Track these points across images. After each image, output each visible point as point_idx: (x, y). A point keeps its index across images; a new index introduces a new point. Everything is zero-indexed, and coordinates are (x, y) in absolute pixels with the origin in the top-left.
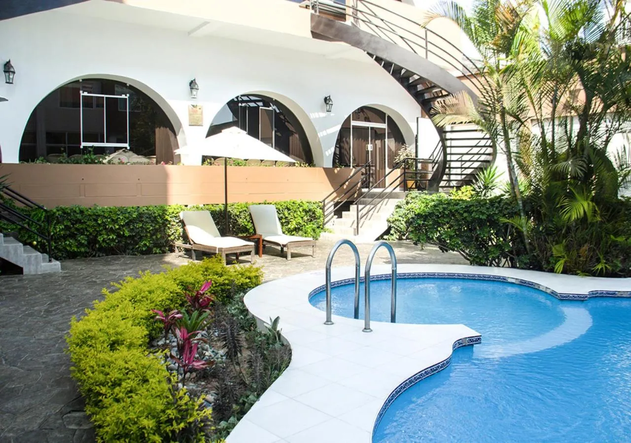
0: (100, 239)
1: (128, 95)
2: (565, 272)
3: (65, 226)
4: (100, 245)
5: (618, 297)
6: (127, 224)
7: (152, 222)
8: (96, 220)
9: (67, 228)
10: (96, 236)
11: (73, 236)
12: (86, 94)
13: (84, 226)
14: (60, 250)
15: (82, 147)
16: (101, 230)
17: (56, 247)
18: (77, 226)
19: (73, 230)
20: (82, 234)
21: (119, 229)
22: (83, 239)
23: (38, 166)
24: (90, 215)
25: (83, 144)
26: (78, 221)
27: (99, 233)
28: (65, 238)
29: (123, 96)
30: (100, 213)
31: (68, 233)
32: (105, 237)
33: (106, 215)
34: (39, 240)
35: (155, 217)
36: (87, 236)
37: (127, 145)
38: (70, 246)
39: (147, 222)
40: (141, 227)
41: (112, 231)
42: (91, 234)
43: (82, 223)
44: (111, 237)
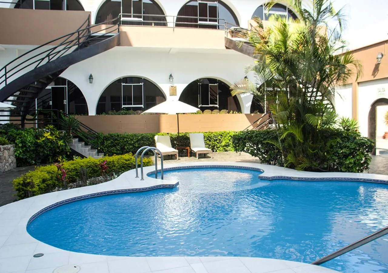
0: (126, 147)
1: (143, 83)
2: (287, 167)
3: (111, 142)
4: (126, 150)
5: (292, 180)
6: (138, 141)
7: (148, 140)
8: (124, 139)
9: (112, 142)
10: (124, 146)
11: (114, 146)
12: (124, 84)
13: (118, 142)
14: (109, 152)
15: (122, 107)
16: (126, 144)
17: (108, 151)
18: (116, 142)
19: (114, 143)
20: (118, 145)
21: (134, 143)
22: (118, 147)
23: (103, 116)
24: (121, 137)
25: (123, 106)
26: (116, 140)
27: (125, 145)
28: (111, 146)
29: (141, 84)
30: (125, 136)
31: (112, 144)
32: (128, 147)
33: (128, 137)
34: (101, 147)
35: (149, 139)
36: (120, 146)
37: (142, 106)
38: (113, 150)
39: (145, 141)
40: (143, 143)
41: (130, 144)
42: (122, 145)
43: (118, 141)
44: (130, 147)
